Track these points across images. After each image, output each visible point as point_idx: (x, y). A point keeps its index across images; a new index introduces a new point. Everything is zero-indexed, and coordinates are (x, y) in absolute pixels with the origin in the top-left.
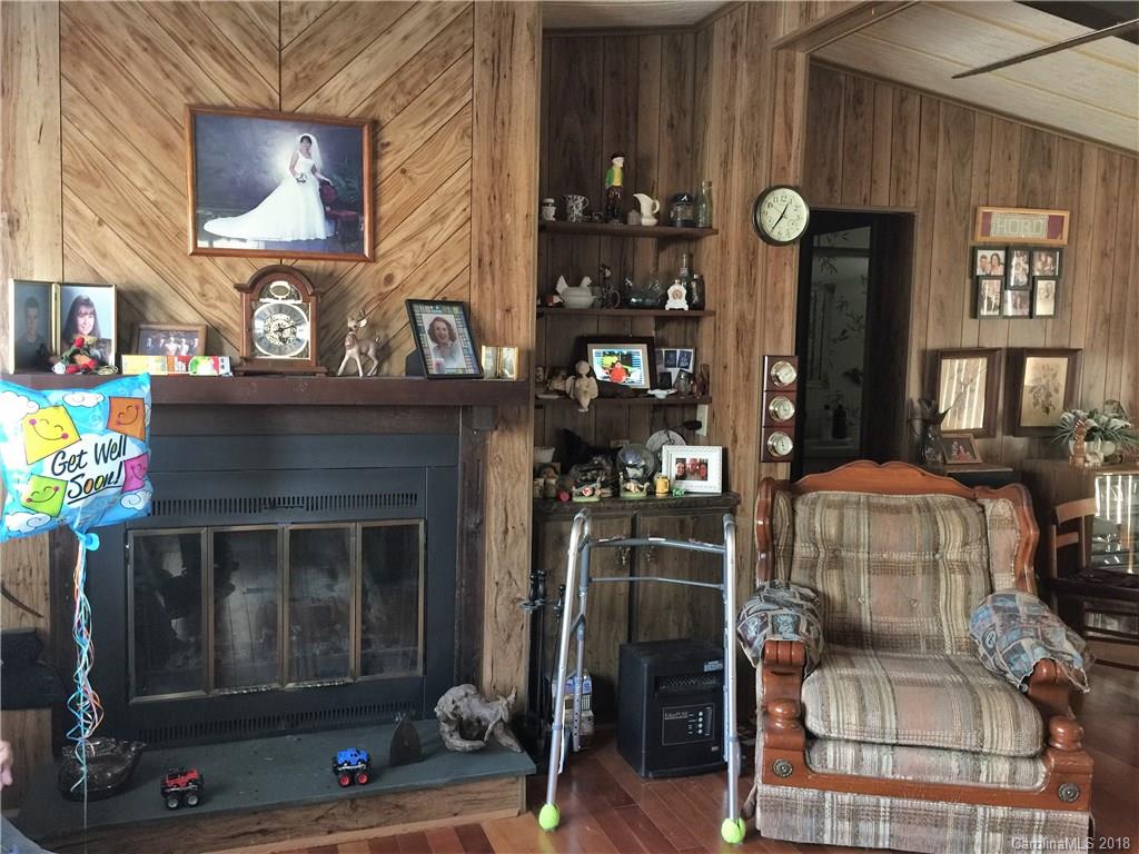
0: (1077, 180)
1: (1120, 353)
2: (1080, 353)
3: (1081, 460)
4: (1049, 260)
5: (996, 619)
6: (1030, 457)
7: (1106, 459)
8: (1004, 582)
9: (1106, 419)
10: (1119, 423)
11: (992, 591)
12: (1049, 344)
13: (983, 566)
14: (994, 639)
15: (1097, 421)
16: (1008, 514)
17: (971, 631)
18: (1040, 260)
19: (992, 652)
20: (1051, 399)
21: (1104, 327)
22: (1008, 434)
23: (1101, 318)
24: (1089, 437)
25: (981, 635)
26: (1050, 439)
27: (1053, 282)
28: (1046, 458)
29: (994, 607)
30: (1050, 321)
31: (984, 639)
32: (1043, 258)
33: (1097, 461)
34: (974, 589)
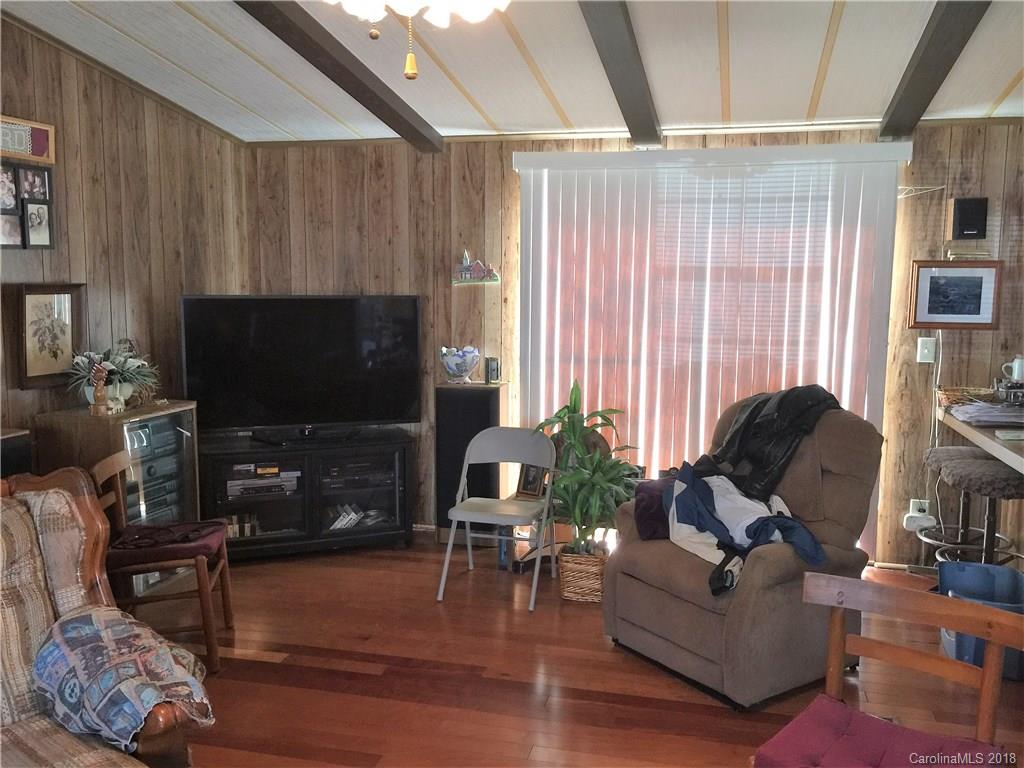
0: (57, 90)
1: (121, 287)
2: (83, 288)
3: (103, 409)
4: (38, 180)
5: (75, 659)
6: (42, 411)
7: (127, 403)
8: (71, 598)
9: (123, 359)
10: (134, 363)
11: (57, 616)
12: (49, 278)
13: (39, 587)
14: (77, 690)
15: (113, 363)
16: (65, 510)
17: (39, 683)
18: (27, 179)
19: (78, 707)
20: (58, 342)
21: (104, 259)
22: (13, 388)
23: (100, 249)
24: (109, 382)
25: (57, 687)
26: (63, 386)
27: (45, 207)
28: (60, 409)
29: (68, 642)
30: (46, 253)
31: (61, 692)
32: (30, 178)
33: (119, 407)
34: (32, 622)
